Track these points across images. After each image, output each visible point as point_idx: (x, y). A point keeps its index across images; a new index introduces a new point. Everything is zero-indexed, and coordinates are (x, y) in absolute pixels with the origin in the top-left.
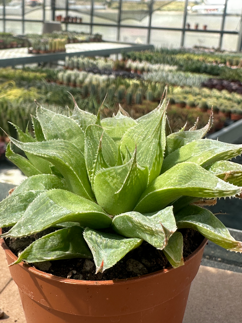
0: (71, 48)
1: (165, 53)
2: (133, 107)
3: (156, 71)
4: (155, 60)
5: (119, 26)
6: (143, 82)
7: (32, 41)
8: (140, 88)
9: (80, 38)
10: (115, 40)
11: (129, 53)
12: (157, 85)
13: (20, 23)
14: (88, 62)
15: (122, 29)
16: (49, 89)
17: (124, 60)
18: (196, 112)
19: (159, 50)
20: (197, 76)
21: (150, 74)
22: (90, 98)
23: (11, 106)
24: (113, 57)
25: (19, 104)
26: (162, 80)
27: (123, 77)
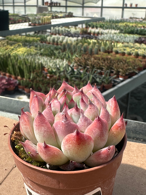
0: (54, 22)
1: (112, 22)
2: (93, 56)
3: (106, 34)
4: (106, 27)
5: (83, 7)
6: (99, 41)
7: (31, 18)
8: (97, 44)
9: (60, 15)
10: (81, 16)
11: (90, 23)
12: (107, 42)
13: (23, 7)
14: (65, 30)
15: (85, 9)
16: (42, 47)
17: (87, 27)
18: (132, 58)
19: (108, 21)
20: (132, 36)
21: (103, 36)
22: (67, 51)
23: (20, 58)
24: (80, 26)
25: (24, 57)
26: (110, 39)
27: (86, 38)
